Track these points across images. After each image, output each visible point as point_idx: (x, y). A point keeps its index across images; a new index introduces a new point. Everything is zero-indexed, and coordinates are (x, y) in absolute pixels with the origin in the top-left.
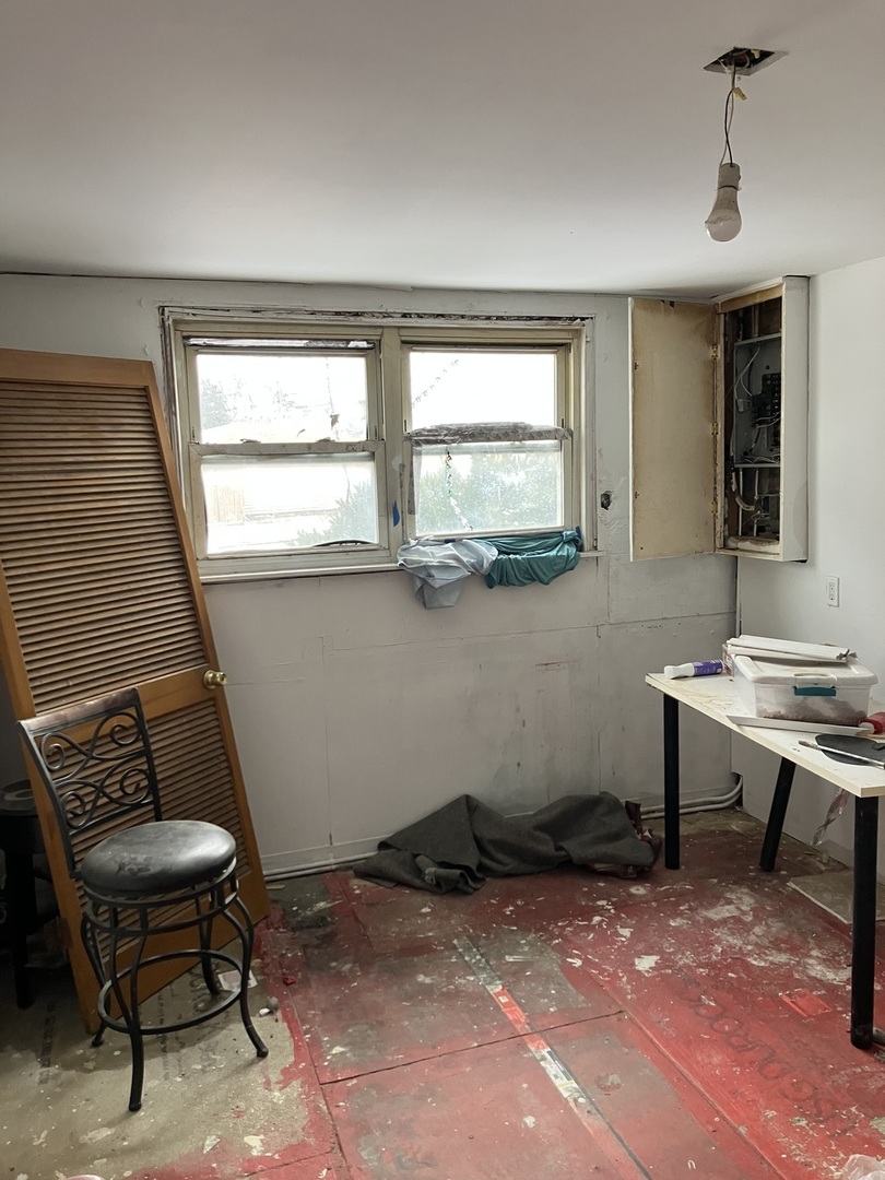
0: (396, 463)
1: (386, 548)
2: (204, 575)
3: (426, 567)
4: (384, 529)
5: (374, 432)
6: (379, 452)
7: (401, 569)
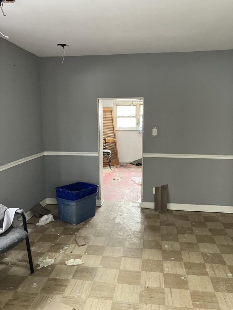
0: (138, 118)
1: (136, 128)
2: (115, 129)
3: (140, 130)
4: (136, 126)
5: (136, 115)
6: (136, 117)
7: (137, 130)
